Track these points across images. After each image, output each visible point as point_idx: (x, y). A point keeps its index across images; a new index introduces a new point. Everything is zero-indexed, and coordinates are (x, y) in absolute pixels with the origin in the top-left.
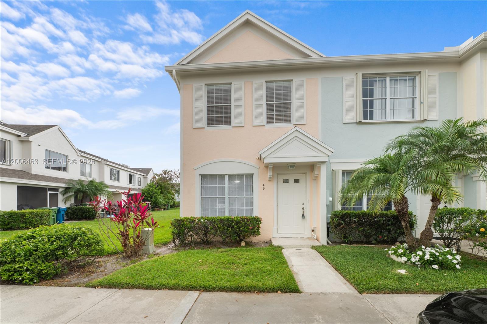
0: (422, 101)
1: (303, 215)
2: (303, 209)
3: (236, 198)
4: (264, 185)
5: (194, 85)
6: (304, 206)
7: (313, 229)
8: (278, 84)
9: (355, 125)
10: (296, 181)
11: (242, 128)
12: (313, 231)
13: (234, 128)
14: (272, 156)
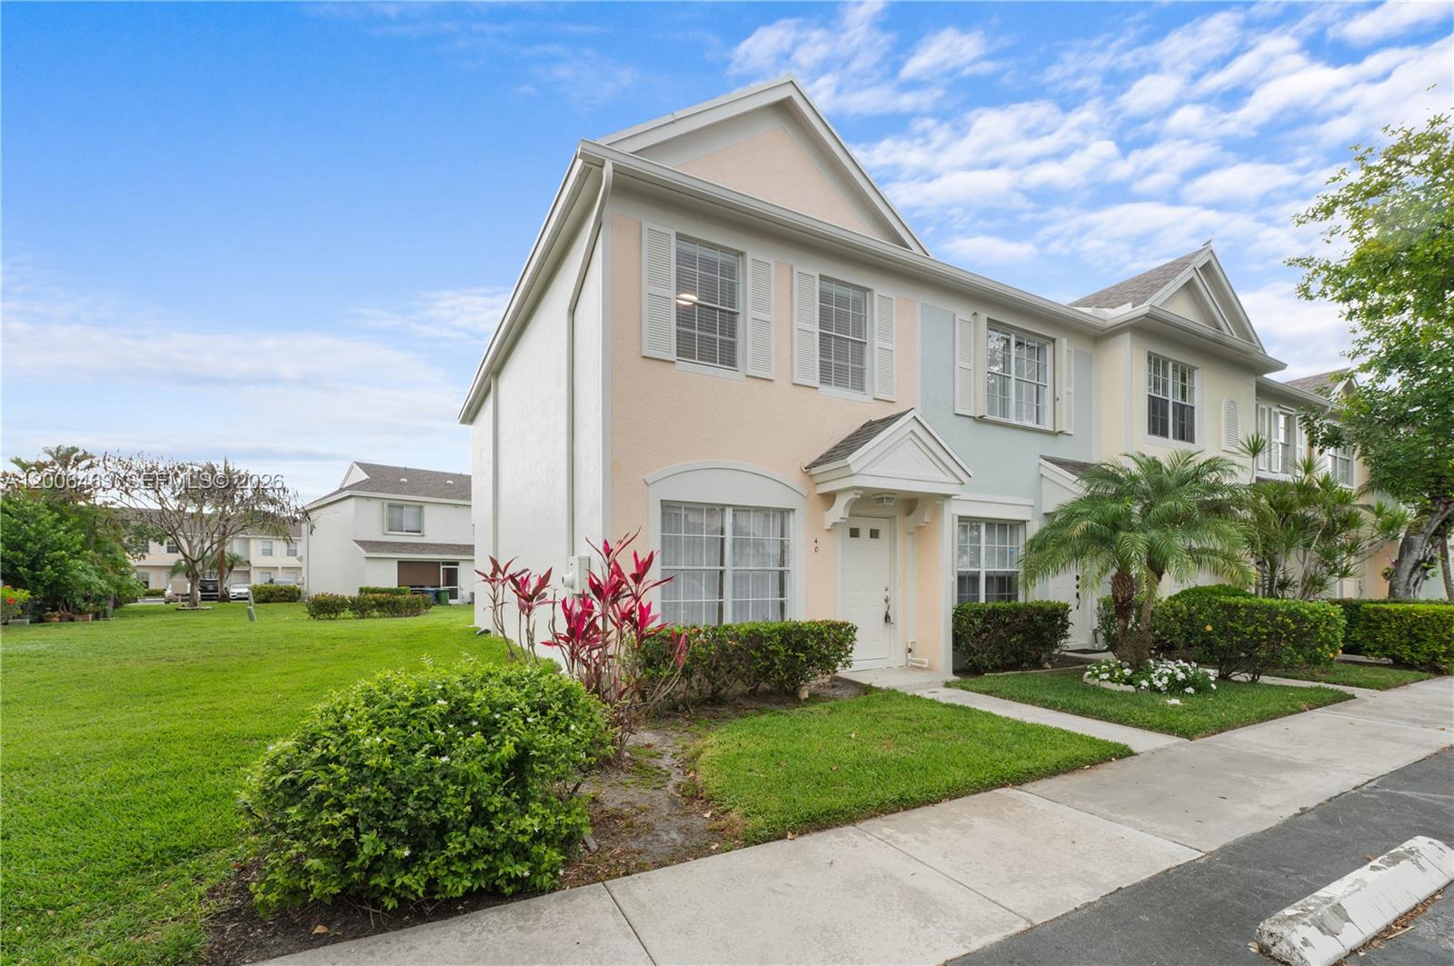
0: (1057, 395)
1: (887, 618)
2: (886, 600)
3: (751, 573)
4: (816, 541)
5: (647, 225)
6: (887, 593)
7: (909, 646)
8: (843, 291)
9: (972, 420)
10: (874, 534)
11: (768, 382)
12: (910, 650)
13: (750, 379)
14: (869, 471)
